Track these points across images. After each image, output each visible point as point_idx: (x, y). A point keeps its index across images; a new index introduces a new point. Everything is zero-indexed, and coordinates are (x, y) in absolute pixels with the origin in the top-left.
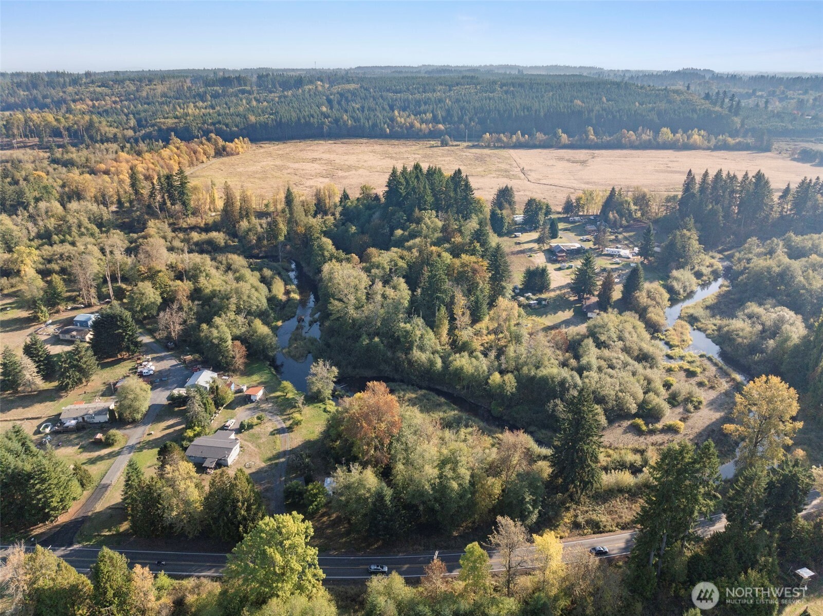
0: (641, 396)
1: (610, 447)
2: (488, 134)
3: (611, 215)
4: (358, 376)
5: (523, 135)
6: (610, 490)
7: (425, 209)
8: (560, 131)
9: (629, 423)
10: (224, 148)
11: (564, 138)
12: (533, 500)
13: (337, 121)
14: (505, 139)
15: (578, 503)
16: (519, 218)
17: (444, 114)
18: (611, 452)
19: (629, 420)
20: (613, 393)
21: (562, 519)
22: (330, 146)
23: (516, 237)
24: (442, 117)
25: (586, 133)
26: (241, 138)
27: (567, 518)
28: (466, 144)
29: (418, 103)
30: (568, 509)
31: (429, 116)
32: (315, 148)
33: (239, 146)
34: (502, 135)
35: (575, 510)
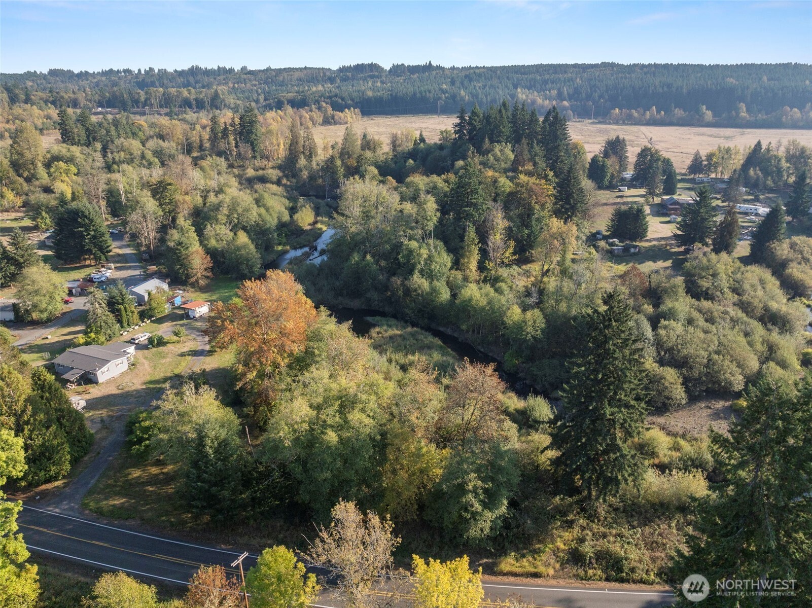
0: (754, 364)
1: (683, 436)
2: (617, 110)
3: (752, 172)
4: (341, 307)
5: (658, 112)
6: (662, 504)
7: (499, 142)
8: (704, 107)
9: (727, 404)
10: (333, 117)
11: (709, 115)
12: (486, 491)
13: (454, 97)
14: (636, 115)
15: (592, 517)
16: (629, 174)
17: (571, 91)
18: (682, 443)
19: (726, 400)
20: (705, 354)
21: (553, 541)
22: (442, 119)
23: (620, 191)
24: (568, 94)
25: (737, 111)
26: (352, 109)
27: (563, 539)
28: (590, 121)
29: (545, 82)
30: (570, 524)
31: (554, 92)
32: (426, 121)
33: (348, 116)
34: (634, 111)
35: (583, 528)
